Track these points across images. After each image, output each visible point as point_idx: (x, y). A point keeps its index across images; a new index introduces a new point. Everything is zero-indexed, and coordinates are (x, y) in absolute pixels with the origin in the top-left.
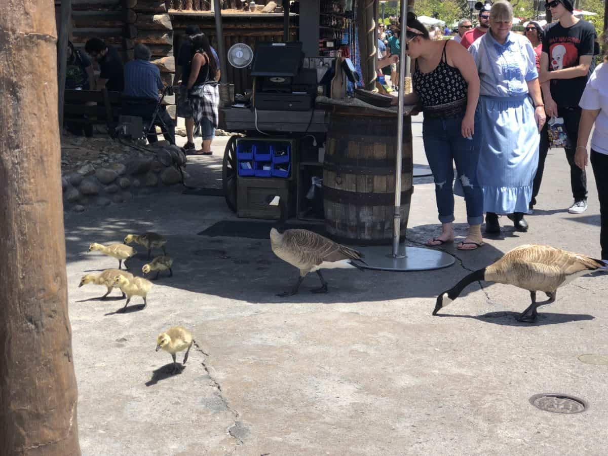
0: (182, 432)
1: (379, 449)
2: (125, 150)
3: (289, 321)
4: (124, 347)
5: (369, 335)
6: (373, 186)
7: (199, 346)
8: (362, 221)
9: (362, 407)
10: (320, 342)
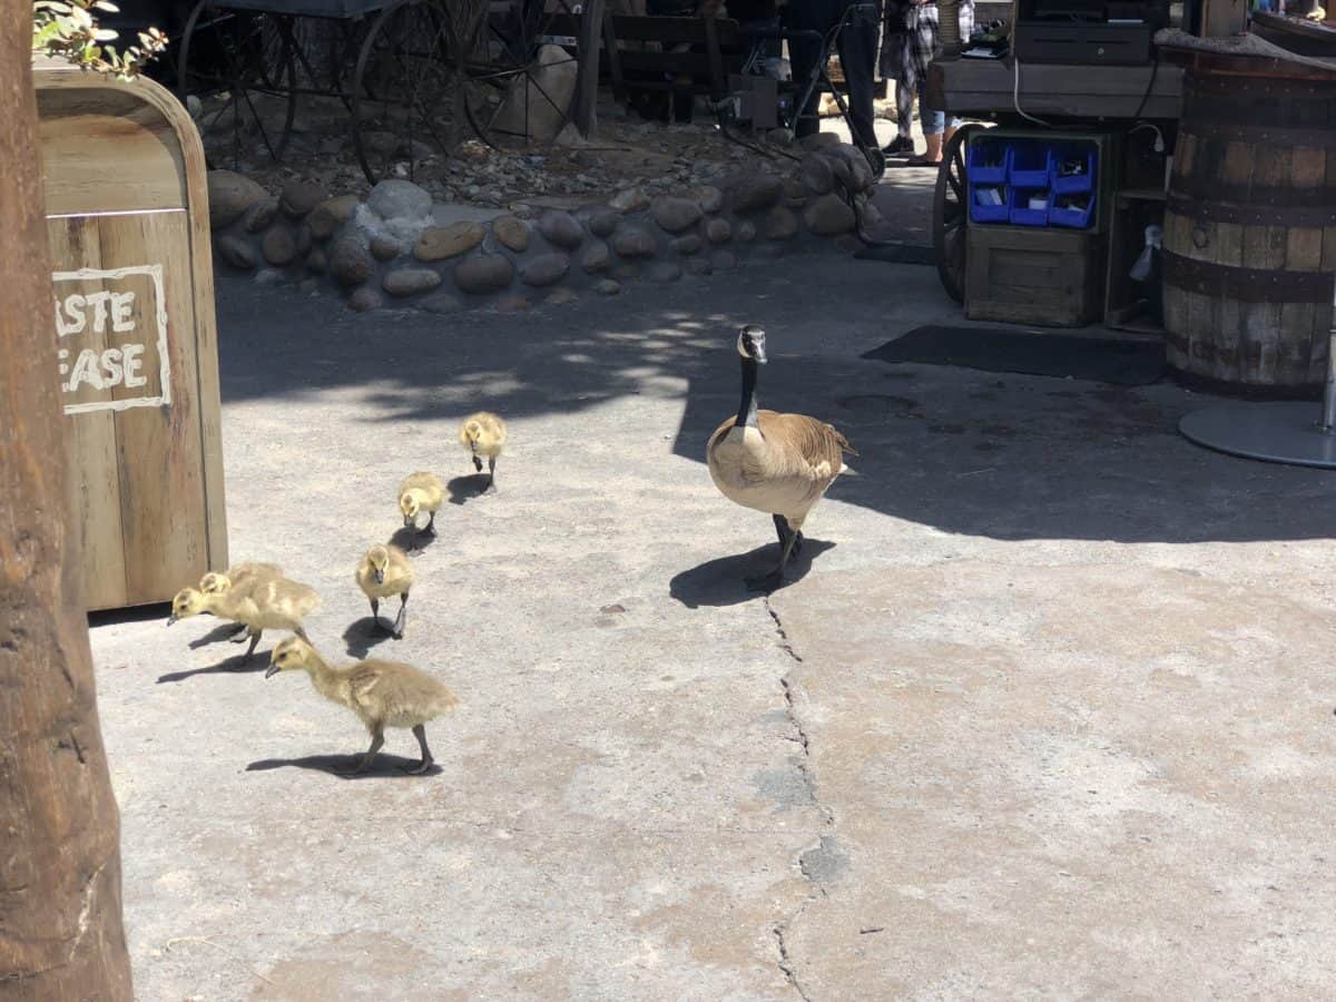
0: (687, 854)
1: (1167, 943)
2: (733, 155)
3: (1021, 584)
4: (612, 628)
5: (1213, 633)
6: (1285, 255)
7: (787, 636)
8: (1254, 338)
9: (1150, 825)
10: (1082, 644)
